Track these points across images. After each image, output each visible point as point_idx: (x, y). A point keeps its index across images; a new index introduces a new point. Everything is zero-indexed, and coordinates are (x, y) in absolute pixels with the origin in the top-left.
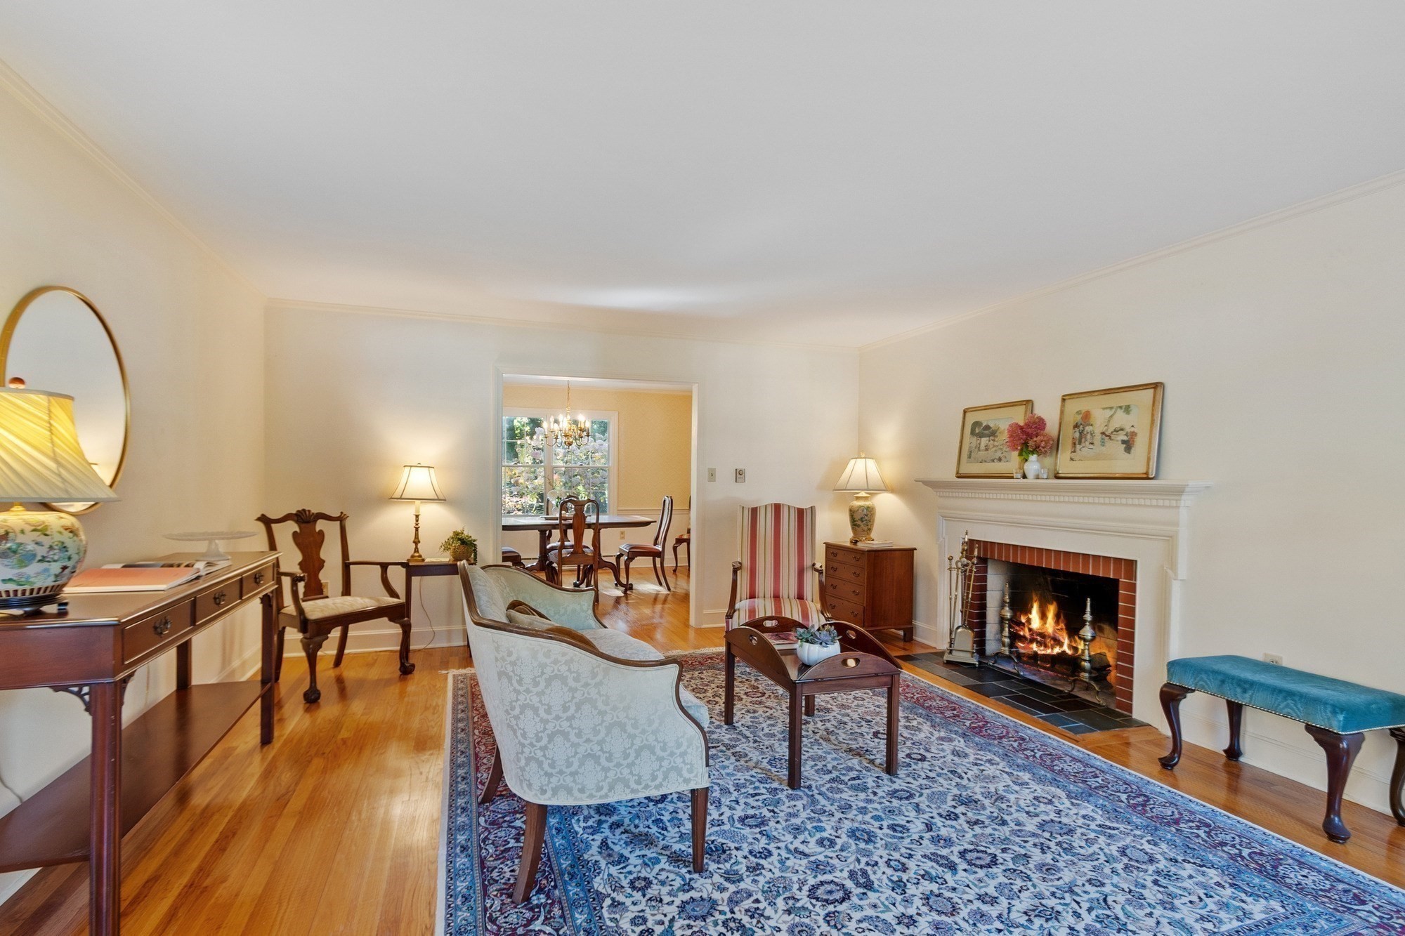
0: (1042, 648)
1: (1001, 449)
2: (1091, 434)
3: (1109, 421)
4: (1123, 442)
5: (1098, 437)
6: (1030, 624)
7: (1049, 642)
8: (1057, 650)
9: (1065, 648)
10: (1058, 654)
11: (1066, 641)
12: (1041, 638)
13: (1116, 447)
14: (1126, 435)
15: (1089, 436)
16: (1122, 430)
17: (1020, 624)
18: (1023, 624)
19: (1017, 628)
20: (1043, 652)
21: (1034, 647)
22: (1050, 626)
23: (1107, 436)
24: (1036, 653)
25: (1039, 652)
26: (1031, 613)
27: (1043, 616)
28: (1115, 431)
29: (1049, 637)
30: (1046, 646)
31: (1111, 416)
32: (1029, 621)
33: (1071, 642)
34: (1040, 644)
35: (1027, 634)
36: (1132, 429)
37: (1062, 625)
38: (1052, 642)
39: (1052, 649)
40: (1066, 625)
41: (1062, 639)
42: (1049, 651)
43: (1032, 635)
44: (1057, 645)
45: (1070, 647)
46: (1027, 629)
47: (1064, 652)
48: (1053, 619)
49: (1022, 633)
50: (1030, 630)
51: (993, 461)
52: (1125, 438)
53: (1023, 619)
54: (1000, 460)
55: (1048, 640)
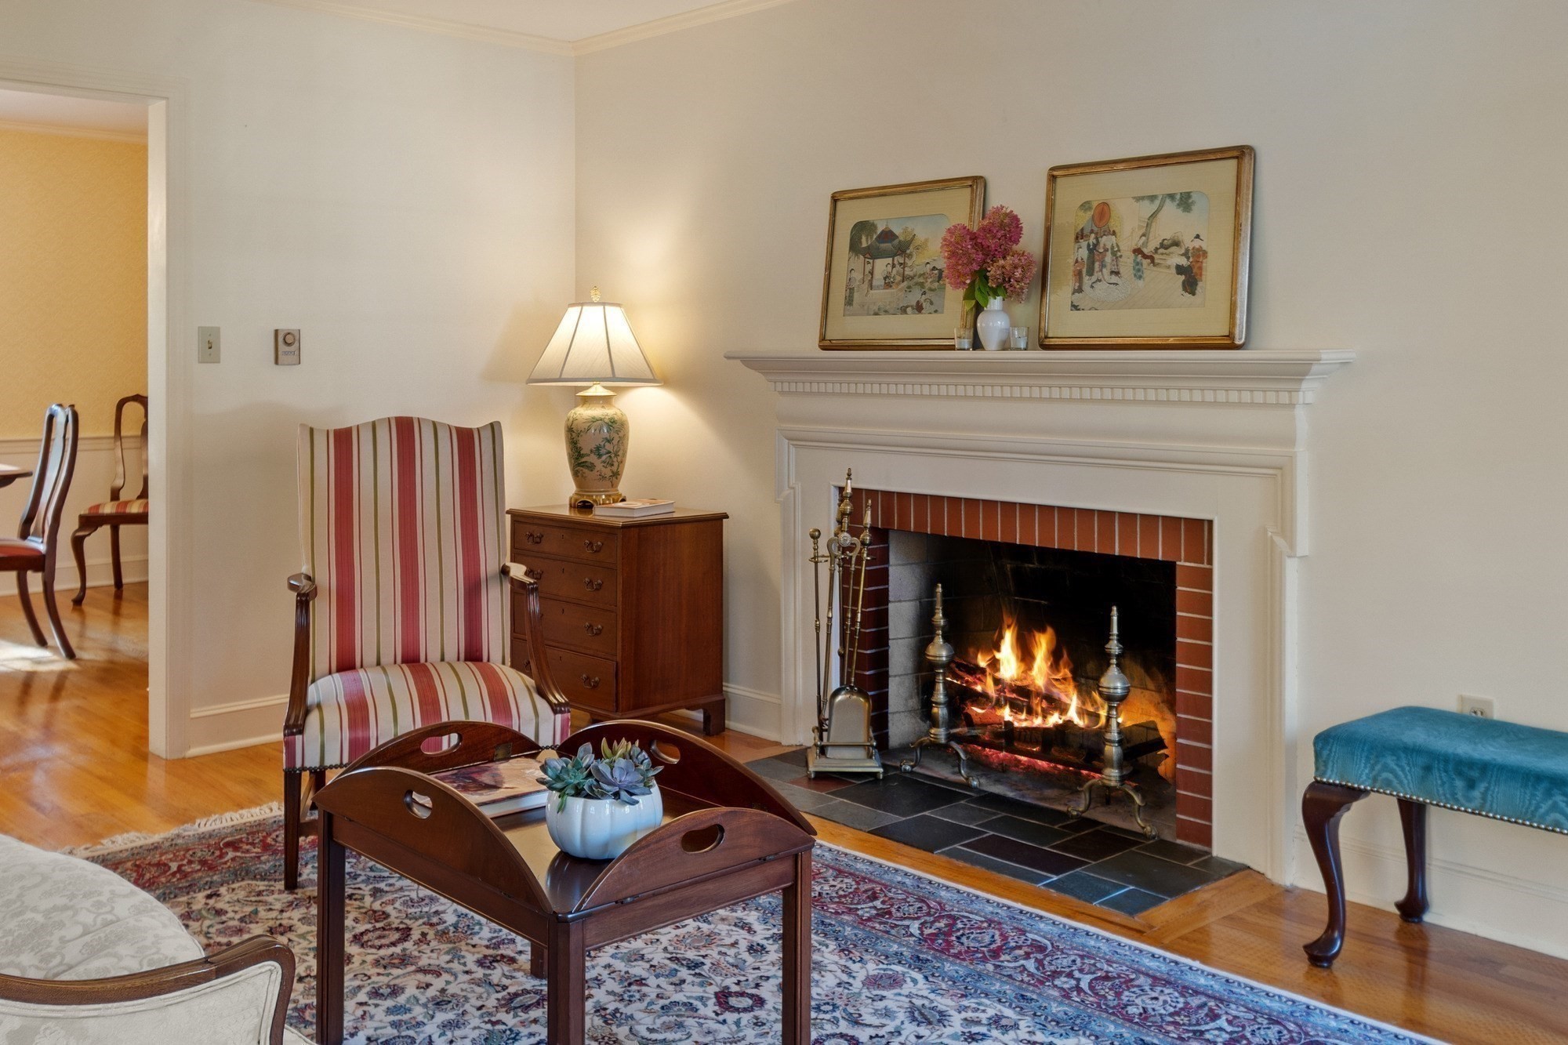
0: (1023, 716)
1: (922, 285)
2: (1114, 254)
3: (1148, 225)
4: (1180, 270)
5: (1127, 261)
6: (998, 670)
7: (1038, 705)
8: (1054, 719)
9: (1072, 715)
10: (1057, 727)
11: (1074, 702)
12: (1021, 696)
13: (1165, 280)
14: (1186, 254)
15: (1108, 258)
16: (1176, 244)
17: (976, 670)
18: (983, 671)
19: (970, 678)
20: (1024, 724)
21: (1006, 714)
22: (1040, 674)
23: (1145, 257)
24: (1009, 724)
25: (1016, 724)
26: (999, 650)
27: (1026, 655)
28: (1162, 246)
29: (1038, 694)
30: (1030, 712)
31: (1154, 215)
32: (995, 664)
33: (1084, 703)
34: (1016, 708)
35: (991, 690)
36: (1197, 244)
37: (1065, 672)
38: (1045, 704)
39: (1045, 717)
40: (1073, 672)
41: (1064, 699)
42: (1037, 722)
43: (999, 691)
44: (1055, 709)
45: (1081, 713)
46: (990, 681)
47: (1069, 724)
48: (1047, 660)
49: (979, 688)
50: (997, 681)
51: (904, 310)
52: (1183, 262)
53: (982, 662)
54: (919, 308)
55: (1035, 701)
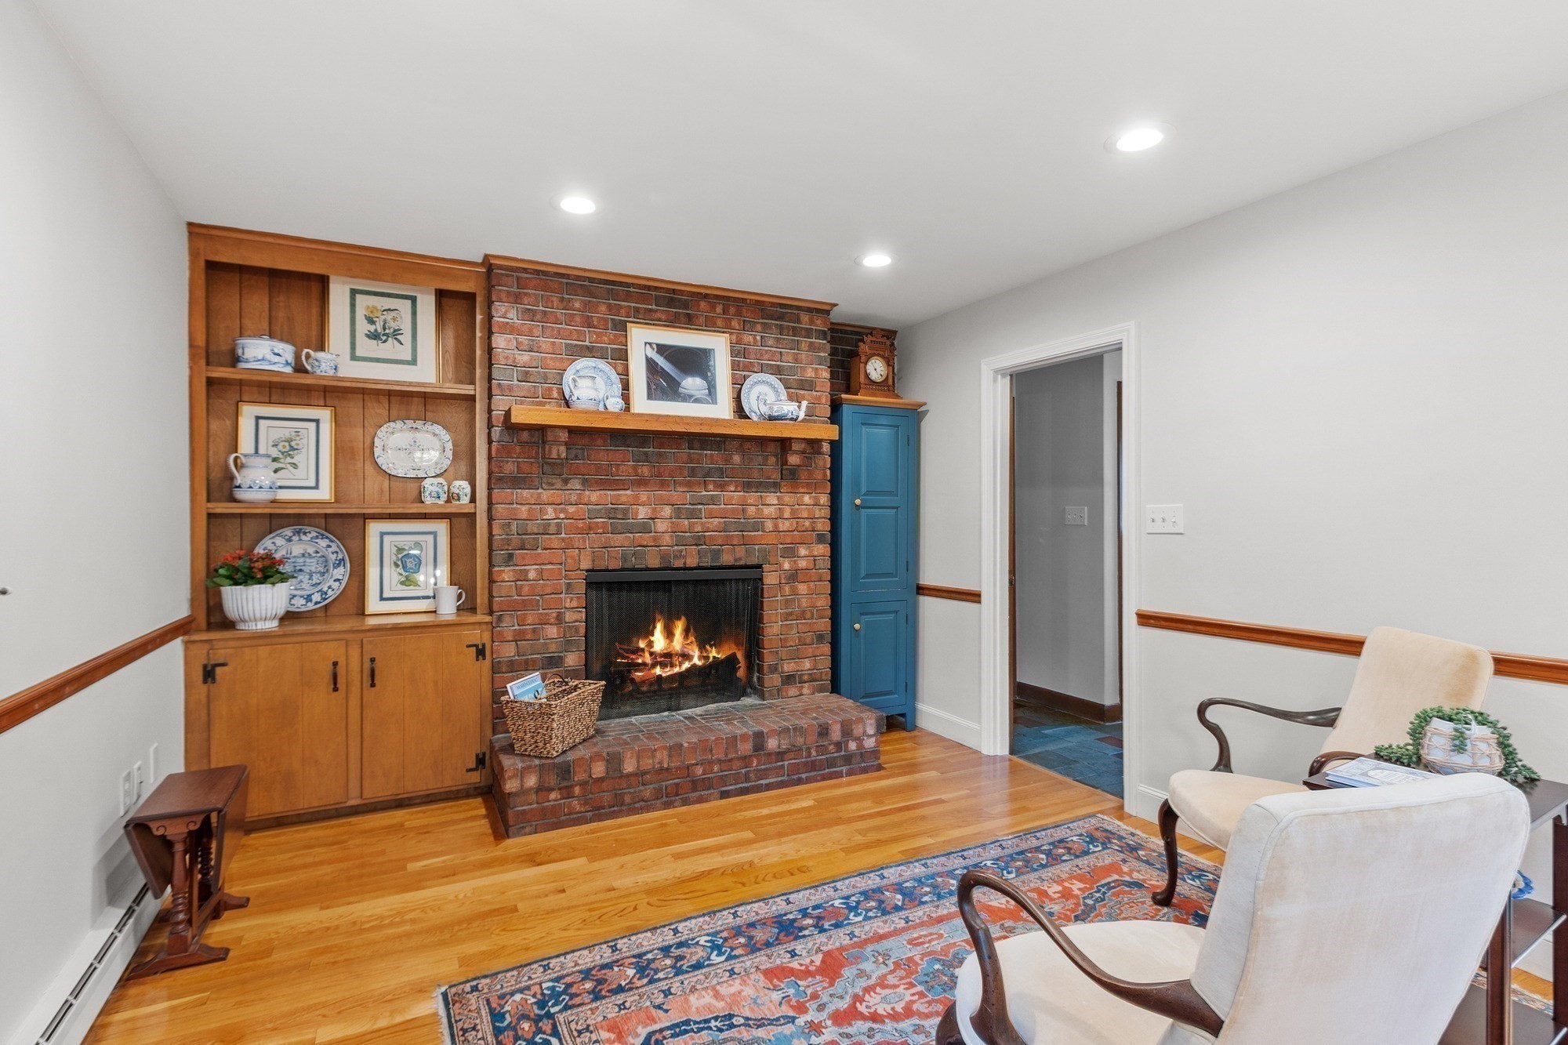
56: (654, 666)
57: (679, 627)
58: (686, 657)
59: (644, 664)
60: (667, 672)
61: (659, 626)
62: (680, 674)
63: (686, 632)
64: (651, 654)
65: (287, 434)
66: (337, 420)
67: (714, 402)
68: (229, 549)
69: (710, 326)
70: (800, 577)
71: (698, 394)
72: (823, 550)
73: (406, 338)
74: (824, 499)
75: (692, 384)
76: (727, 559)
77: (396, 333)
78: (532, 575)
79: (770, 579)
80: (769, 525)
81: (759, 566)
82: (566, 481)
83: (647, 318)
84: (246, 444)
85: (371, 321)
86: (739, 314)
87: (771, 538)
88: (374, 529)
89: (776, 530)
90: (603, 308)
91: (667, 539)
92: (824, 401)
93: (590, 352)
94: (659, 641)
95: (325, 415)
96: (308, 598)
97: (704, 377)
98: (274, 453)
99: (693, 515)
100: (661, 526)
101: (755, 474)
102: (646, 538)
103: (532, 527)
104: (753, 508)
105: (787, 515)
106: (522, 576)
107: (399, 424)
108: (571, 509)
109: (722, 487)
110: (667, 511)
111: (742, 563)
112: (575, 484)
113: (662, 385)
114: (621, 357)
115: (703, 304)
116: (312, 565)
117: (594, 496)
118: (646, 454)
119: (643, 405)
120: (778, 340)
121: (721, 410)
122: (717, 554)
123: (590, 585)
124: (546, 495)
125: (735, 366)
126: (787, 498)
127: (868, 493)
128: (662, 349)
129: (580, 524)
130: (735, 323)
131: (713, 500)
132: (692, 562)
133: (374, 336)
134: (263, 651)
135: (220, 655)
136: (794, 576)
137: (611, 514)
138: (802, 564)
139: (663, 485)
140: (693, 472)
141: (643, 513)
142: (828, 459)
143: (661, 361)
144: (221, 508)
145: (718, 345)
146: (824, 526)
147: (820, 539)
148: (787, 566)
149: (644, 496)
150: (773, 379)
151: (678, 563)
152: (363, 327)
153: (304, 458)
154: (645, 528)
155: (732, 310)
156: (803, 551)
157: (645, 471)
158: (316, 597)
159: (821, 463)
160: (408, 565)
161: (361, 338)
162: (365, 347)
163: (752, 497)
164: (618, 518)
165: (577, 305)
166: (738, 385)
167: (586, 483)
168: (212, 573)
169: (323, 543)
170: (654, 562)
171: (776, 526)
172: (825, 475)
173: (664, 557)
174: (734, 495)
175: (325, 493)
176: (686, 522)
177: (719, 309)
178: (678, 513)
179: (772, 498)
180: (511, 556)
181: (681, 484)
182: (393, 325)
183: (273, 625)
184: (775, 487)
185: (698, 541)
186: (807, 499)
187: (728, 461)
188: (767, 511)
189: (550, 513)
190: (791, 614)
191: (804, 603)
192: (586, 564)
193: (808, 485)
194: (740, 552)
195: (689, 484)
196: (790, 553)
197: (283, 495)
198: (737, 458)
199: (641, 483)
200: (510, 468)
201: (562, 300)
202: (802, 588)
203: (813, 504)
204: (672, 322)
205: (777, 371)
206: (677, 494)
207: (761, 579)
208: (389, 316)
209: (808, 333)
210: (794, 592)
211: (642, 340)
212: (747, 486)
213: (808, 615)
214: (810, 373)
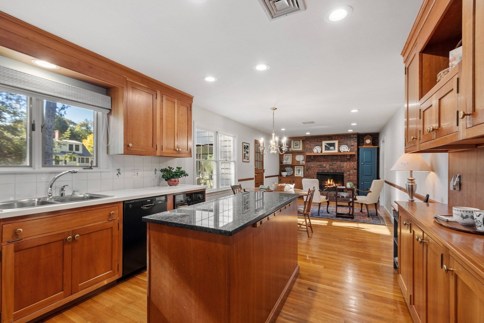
56: (328, 186)
57: (332, 180)
58: (333, 185)
59: (327, 185)
60: (330, 187)
61: (329, 180)
62: (332, 187)
63: (333, 181)
64: (328, 184)
65: (288, 157)
66: (292, 155)
67: (335, 150)
68: (282, 169)
69: (335, 139)
70: (351, 175)
71: (332, 149)
72: (356, 171)
73: (299, 145)
74: (356, 163)
75: (332, 148)
76: (338, 172)
77: (298, 145)
78: (310, 173)
79: (345, 175)
80: (345, 167)
81: (343, 173)
82: (314, 161)
83: (325, 140)
84: (284, 159)
85: (295, 144)
86: (340, 137)
87: (346, 169)
88: (296, 167)
89: (346, 168)
90: (319, 140)
91: (328, 169)
92: (356, 148)
93: (317, 145)
94: (329, 182)
95: (291, 155)
96: (289, 174)
97: (334, 147)
98: (286, 159)
99: (332, 165)
100: (327, 167)
101: (342, 160)
102: (325, 168)
103: (310, 167)
104: (342, 165)
105: (348, 166)
106: (309, 173)
107: (298, 155)
108: (315, 165)
109: (337, 162)
110: (328, 165)
111: (340, 172)
112: (316, 162)
113: (327, 148)
114: (322, 145)
115: (334, 137)
116: (290, 171)
117: (318, 163)
118: (325, 158)
119: (324, 151)
120: (347, 140)
121: (336, 151)
122: (336, 171)
123: (317, 174)
124: (312, 163)
125: (339, 144)
126: (348, 163)
127: (365, 162)
128: (327, 144)
129: (316, 167)
130: (339, 138)
131: (335, 163)
132: (332, 172)
133: (296, 146)
134: (284, 179)
135: (281, 179)
136: (349, 175)
137: (320, 165)
138: (351, 173)
139: (328, 162)
140: (332, 160)
141: (325, 165)
142: (357, 157)
143: (327, 145)
144: (281, 165)
145: (336, 142)
146: (356, 167)
147: (355, 169)
148: (348, 173)
149: (325, 163)
150: (346, 146)
151: (330, 172)
152: (295, 145)
153: (289, 159)
154: (325, 167)
155: (339, 137)
156: (351, 171)
157: (325, 160)
158: (290, 174)
159: (355, 158)
160: (299, 171)
161: (294, 146)
162: (295, 147)
163: (342, 163)
164: (321, 166)
165: (316, 140)
166: (339, 147)
167: (317, 162)
168: (280, 171)
169: (291, 168)
170: (326, 172)
171: (346, 167)
172: (356, 159)
173: (328, 171)
174: (339, 163)
175: (291, 163)
176: (331, 166)
177: (336, 137)
178: (330, 165)
179: (346, 163)
180: (308, 170)
181: (330, 161)
182: (298, 144)
183: (285, 176)
184: (346, 161)
185: (333, 169)
186: (352, 163)
187: (338, 158)
188: (344, 165)
189: (312, 165)
190: (349, 180)
191: (351, 179)
192: (317, 172)
193: (352, 161)
194: (340, 171)
195: (332, 161)
196: (349, 171)
197: (287, 163)
198: (339, 158)
199: (324, 161)
200: (308, 160)
201: (314, 139)
202: (351, 177)
203: (354, 164)
204: (329, 140)
205: (347, 144)
206: (330, 163)
207: (343, 175)
208: (297, 143)
209: (353, 138)
210: (350, 177)
211: (324, 143)
212: (341, 161)
213: (352, 181)
214: (353, 144)
